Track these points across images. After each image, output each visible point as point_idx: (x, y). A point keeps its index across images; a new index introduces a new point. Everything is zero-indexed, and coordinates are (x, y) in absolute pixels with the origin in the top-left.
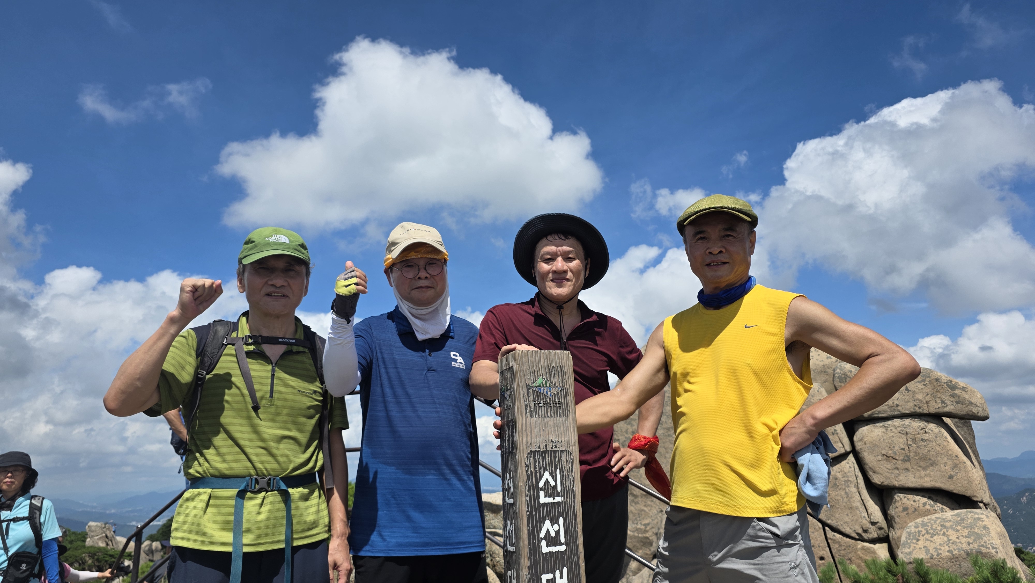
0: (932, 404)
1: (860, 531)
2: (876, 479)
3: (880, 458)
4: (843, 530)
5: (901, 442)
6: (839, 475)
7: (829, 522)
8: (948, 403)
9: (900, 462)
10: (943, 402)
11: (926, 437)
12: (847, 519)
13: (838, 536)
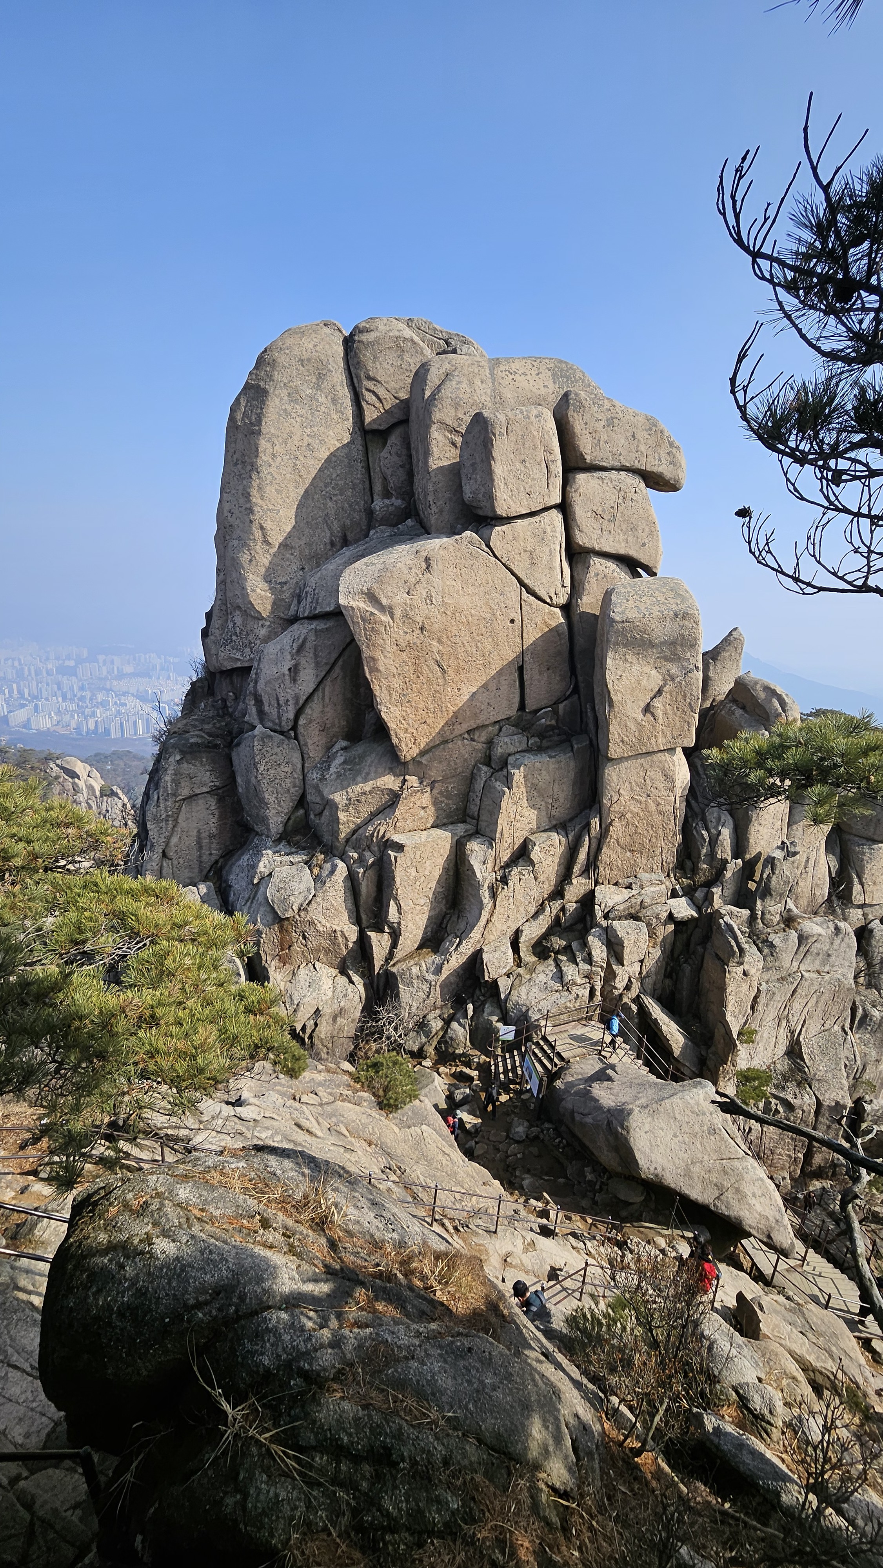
0: (650, 458)
1: (553, 595)
2: (581, 539)
3: (589, 514)
4: (538, 592)
5: (612, 497)
6: (548, 529)
7: (526, 581)
8: (664, 461)
9: (606, 522)
10: (660, 460)
11: (635, 497)
12: (544, 580)
13: (532, 598)
